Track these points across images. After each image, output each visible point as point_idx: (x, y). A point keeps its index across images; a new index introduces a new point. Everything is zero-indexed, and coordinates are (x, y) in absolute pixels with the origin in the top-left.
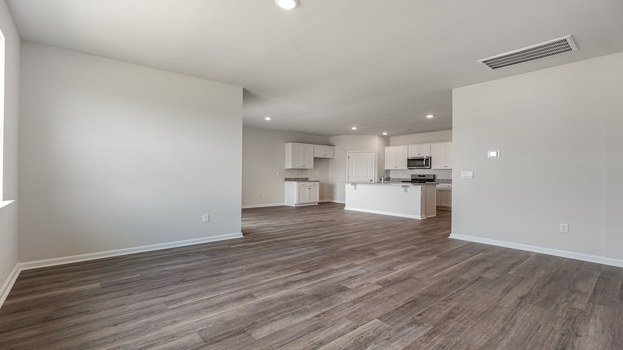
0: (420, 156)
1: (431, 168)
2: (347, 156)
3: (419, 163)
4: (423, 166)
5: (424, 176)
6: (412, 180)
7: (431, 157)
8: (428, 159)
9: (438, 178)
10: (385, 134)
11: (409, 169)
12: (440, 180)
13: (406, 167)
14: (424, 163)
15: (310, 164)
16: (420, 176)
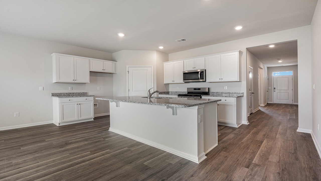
0: (195, 69)
1: (205, 81)
2: (127, 70)
3: (194, 76)
4: (199, 79)
5: (199, 89)
6: (188, 93)
7: (205, 70)
8: (203, 72)
9: (212, 91)
10: (161, 48)
11: (186, 82)
12: (215, 92)
13: (182, 81)
14: (199, 76)
15: (86, 78)
16: (195, 89)
